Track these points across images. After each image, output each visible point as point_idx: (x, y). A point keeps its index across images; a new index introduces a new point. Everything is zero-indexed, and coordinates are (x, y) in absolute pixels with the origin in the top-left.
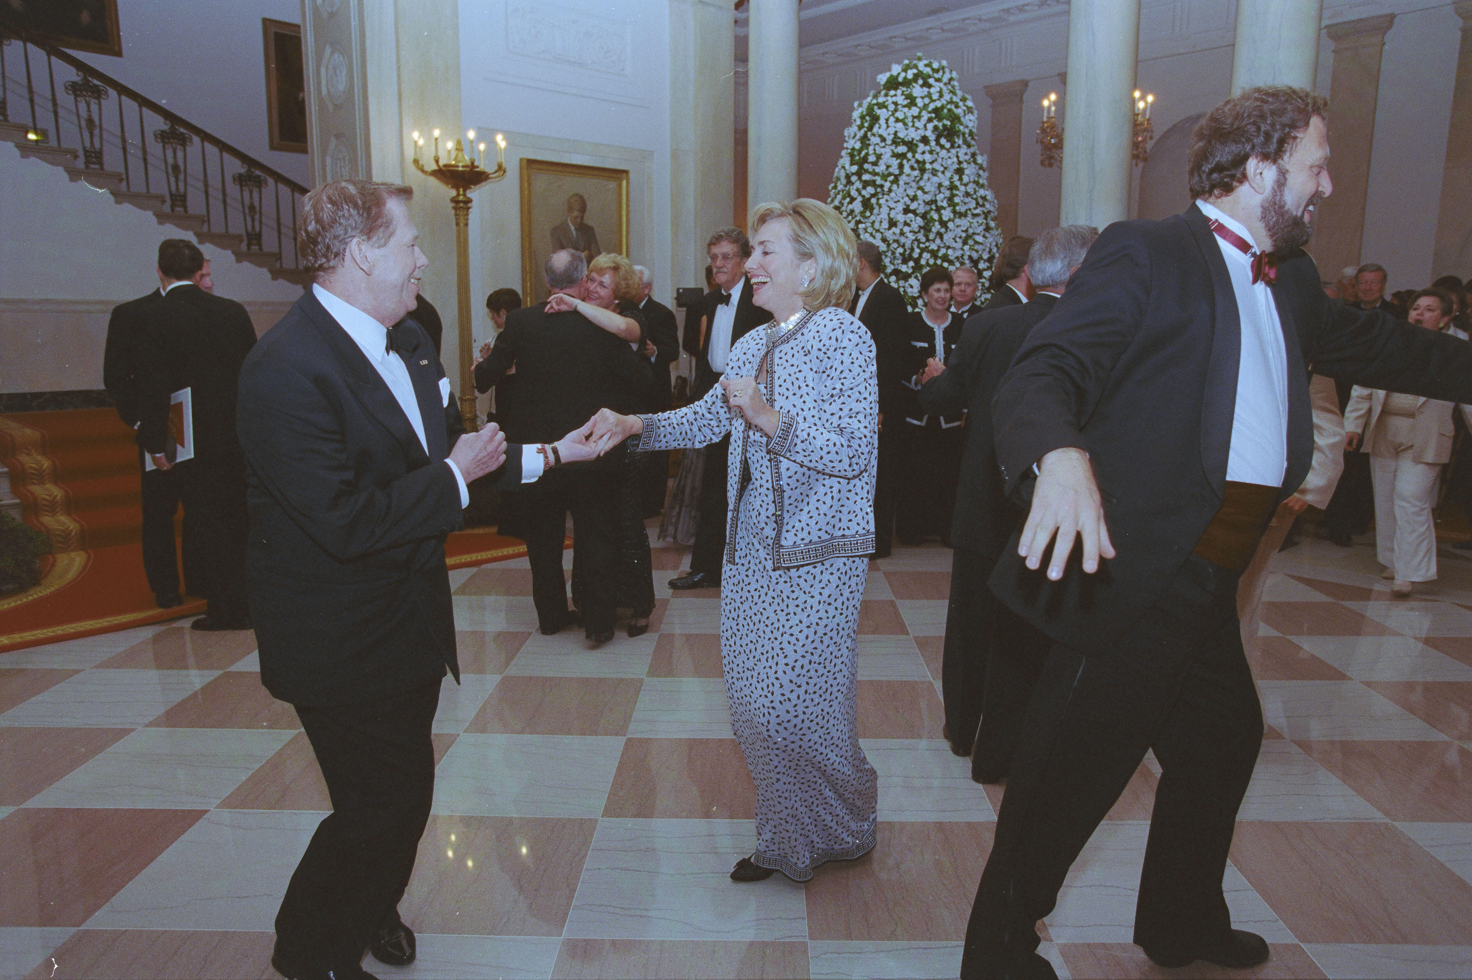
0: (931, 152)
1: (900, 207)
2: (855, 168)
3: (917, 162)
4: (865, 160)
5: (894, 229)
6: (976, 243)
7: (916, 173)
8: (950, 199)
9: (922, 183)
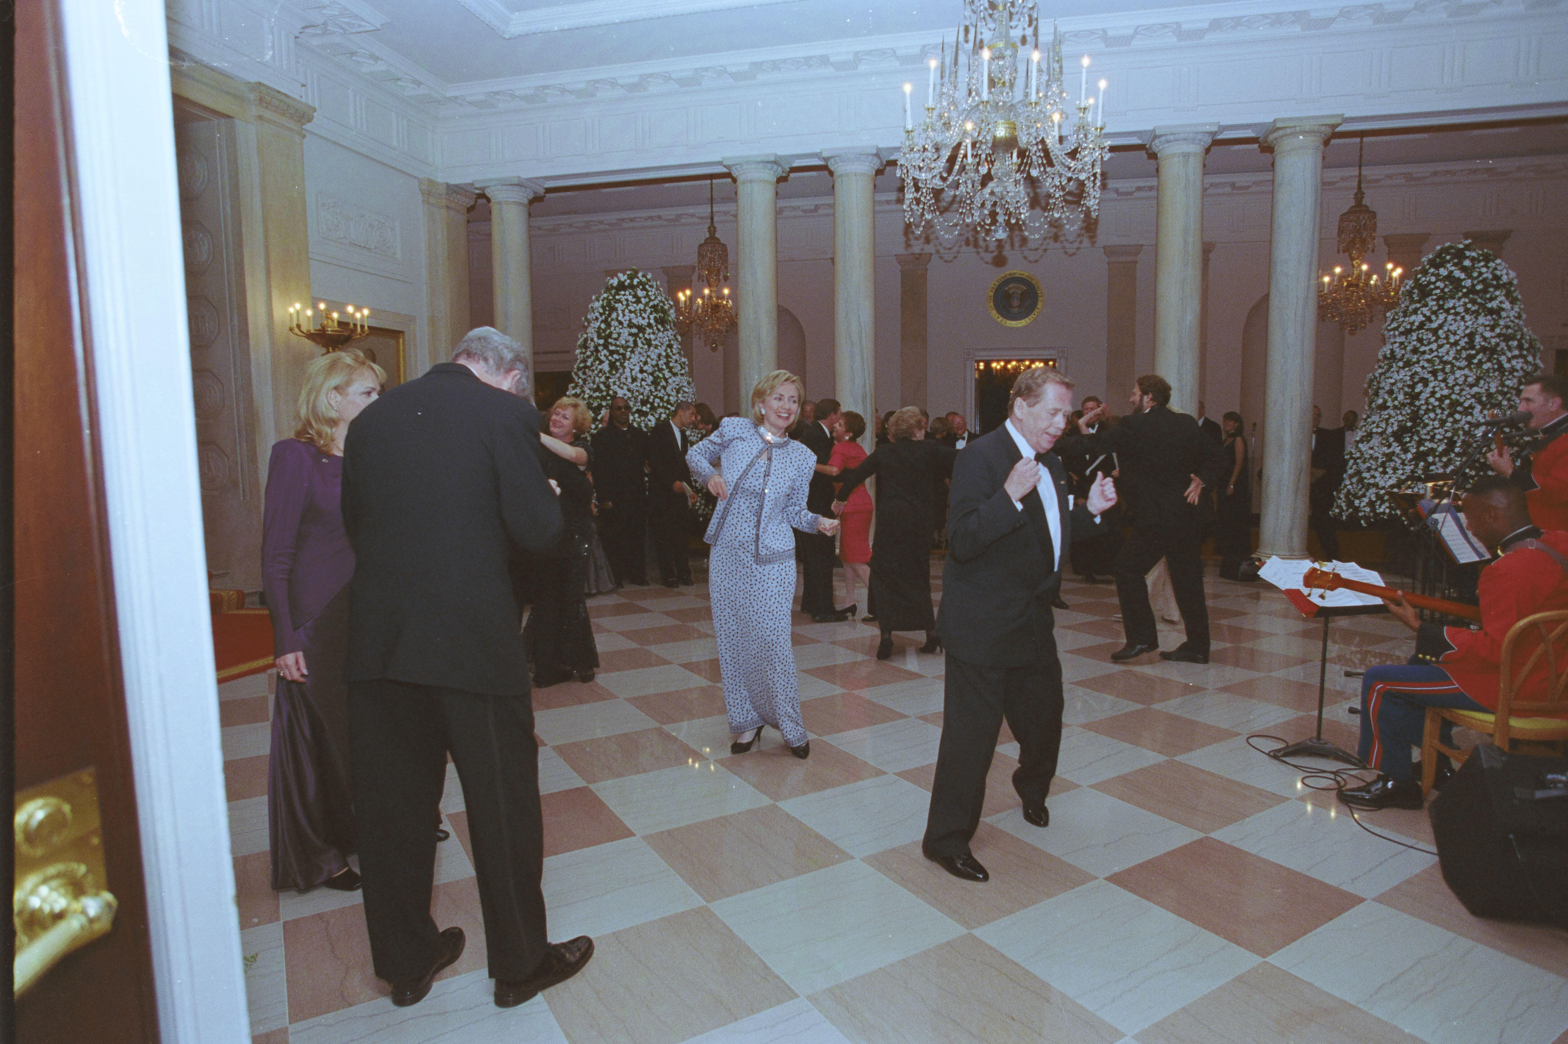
0: (654, 333)
1: (637, 369)
2: (602, 342)
3: (646, 339)
4: (610, 336)
5: (635, 384)
6: (685, 392)
7: (646, 347)
8: (667, 364)
9: (649, 353)
